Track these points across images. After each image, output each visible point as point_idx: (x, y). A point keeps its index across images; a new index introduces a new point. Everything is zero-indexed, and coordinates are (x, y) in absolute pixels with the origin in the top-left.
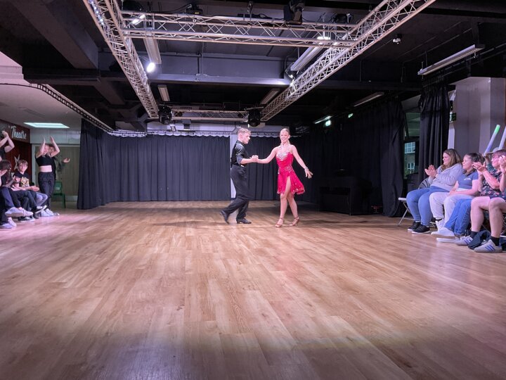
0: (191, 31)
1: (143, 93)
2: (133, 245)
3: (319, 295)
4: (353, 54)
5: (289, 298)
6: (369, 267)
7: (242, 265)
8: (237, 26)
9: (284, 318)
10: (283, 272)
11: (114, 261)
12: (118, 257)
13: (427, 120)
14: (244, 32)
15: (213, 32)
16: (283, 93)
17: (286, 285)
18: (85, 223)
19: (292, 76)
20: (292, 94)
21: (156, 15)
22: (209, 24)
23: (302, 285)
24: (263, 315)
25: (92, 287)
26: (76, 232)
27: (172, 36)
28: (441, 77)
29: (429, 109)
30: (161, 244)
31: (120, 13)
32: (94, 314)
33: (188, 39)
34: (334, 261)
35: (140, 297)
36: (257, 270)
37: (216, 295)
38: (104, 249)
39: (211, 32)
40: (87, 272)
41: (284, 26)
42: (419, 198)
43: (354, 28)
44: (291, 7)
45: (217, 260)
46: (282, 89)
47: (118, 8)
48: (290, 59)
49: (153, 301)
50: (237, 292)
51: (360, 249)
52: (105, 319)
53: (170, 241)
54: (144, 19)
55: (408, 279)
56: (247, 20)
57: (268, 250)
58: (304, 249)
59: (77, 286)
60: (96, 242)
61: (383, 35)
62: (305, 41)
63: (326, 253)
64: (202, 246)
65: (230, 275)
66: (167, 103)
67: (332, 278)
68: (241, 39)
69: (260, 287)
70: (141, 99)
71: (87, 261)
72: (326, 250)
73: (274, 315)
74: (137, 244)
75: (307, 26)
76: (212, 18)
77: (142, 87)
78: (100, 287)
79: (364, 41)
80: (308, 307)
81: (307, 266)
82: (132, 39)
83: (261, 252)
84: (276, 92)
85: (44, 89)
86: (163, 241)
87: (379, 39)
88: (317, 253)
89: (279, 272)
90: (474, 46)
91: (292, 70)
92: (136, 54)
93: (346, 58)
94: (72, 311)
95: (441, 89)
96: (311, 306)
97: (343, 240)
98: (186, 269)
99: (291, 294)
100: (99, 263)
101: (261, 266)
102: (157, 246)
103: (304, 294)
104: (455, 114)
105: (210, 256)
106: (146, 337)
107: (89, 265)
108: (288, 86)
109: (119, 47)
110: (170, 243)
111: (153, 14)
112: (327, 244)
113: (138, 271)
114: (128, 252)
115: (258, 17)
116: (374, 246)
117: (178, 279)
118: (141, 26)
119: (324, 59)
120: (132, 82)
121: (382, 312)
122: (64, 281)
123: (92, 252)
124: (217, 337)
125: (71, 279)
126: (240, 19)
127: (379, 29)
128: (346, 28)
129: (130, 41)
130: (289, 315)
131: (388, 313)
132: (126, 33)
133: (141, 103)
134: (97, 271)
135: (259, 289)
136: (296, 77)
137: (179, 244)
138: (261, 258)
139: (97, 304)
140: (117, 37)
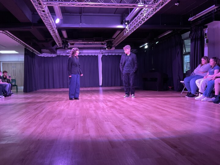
0: (76, 2)
1: (54, 33)
2: (51, 106)
3: (138, 123)
4: (155, 11)
5: (124, 124)
6: (164, 112)
7: (103, 112)
9: (121, 131)
10: (122, 115)
11: (42, 113)
12: (44, 111)
13: (194, 42)
14: (101, 1)
15: (86, 2)
16: (123, 32)
17: (123, 119)
19: (126, 23)
23: (131, 119)
24: (111, 131)
25: (31, 123)
26: (23, 102)
27: (67, 4)
28: (200, 22)
29: (194, 37)
30: (65, 105)
32: (32, 133)
33: (74, 6)
34: (147, 110)
35: (54, 125)
36: (110, 114)
37: (90, 124)
38: (37, 108)
40: (29, 117)
42: (190, 80)
45: (91, 111)
46: (122, 30)
48: (125, 15)
49: (61, 127)
50: (100, 123)
51: (161, 105)
52: (38, 134)
53: (69, 104)
55: (181, 116)
57: (116, 106)
58: (134, 105)
59: (25, 122)
60: (33, 105)
62: (131, 5)
63: (144, 107)
64: (84, 105)
65: (97, 116)
66: (66, 39)
67: (146, 116)
68: (100, 5)
69: (111, 120)
70: (53, 37)
71: (28, 113)
72: (144, 106)
73: (116, 131)
74: (53, 105)
77: (53, 30)
78: (35, 123)
79: (160, 4)
80: (133, 127)
81: (134, 112)
82: (48, 6)
83: (113, 107)
84: (120, 32)
85: (6, 33)
86: (66, 104)
88: (139, 107)
89: (120, 115)
91: (126, 20)
92: (50, 14)
93: (152, 13)
94: (22, 132)
95: (200, 28)
96: (134, 127)
97: (153, 101)
98: (76, 115)
99: (125, 122)
100: (34, 114)
101: (112, 113)
102: (62, 106)
103: (132, 123)
104: (208, 39)
105: (88, 109)
106: (57, 140)
107: (30, 114)
108: (125, 28)
109: (41, 11)
110: (69, 105)
112: (145, 103)
113: (53, 116)
114: (49, 109)
116: (168, 103)
117: (72, 118)
119: (141, 14)
120: (48, 28)
121: (167, 128)
122: (18, 121)
123: (31, 109)
124: (89, 139)
125: (21, 120)
129: (47, 7)
130: (123, 130)
131: (170, 129)
132: (45, 4)
133: (53, 39)
134: (34, 117)
135: (110, 121)
136: (128, 23)
137: (73, 105)
138: (112, 110)
139: (34, 129)
140: (41, 6)
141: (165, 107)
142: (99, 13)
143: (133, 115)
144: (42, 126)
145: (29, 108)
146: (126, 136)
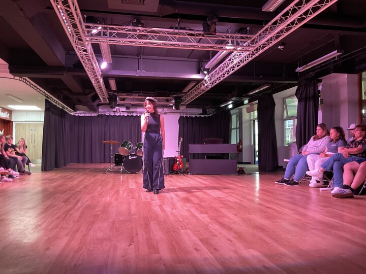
0: (135, 38)
1: (98, 83)
2: (90, 196)
3: (236, 233)
4: (251, 56)
5: (214, 236)
6: (270, 211)
7: (174, 210)
8: (169, 35)
9: (212, 251)
10: (206, 215)
11: (76, 207)
12: (79, 205)
13: (303, 103)
14: (174, 40)
15: (152, 40)
16: (200, 84)
17: (210, 225)
18: (53, 179)
20: (206, 85)
21: (110, 26)
22: (149, 34)
23: (222, 225)
24: (196, 249)
25: (60, 228)
26: (46, 186)
27: (121, 42)
28: (312, 74)
29: (304, 96)
30: (112, 194)
31: (84, 24)
32: (64, 249)
33: (133, 44)
34: (243, 206)
35: (98, 234)
36: (186, 214)
38: (68, 199)
39: (150, 39)
40: (57, 215)
41: (203, 36)
43: (252, 37)
44: (208, 22)
45: (155, 206)
46: (198, 81)
47: (82, 21)
48: (204, 60)
49: (110, 239)
50: (173, 231)
52: (73, 253)
53: (118, 192)
54: (101, 29)
55: (300, 220)
56: (176, 31)
57: (192, 198)
58: (219, 198)
59: (51, 227)
60: (62, 193)
61: (274, 43)
62: (218, 46)
63: (236, 200)
64: (142, 196)
65: (166, 218)
66: (114, 91)
67: (244, 219)
68: (172, 45)
69: (190, 227)
70: (96, 88)
71: (55, 208)
72: (236, 198)
73: (204, 249)
74: (94, 194)
75: (219, 36)
76: (150, 29)
77: (98, 79)
78: (67, 228)
79: (260, 46)
80: (230, 242)
81: (223, 210)
82: (92, 44)
83: (187, 200)
84: (194, 84)
85: (24, 81)
86: (112, 192)
87: (271, 45)
88: (229, 201)
89: (203, 215)
90: (336, 51)
91: (206, 68)
92: (94, 55)
93: (246, 59)
94: (47, 247)
95: (312, 82)
98: (132, 213)
99: (214, 232)
100: (65, 210)
101: (189, 210)
102: (108, 196)
103: (224, 232)
104: (322, 99)
105: (149, 203)
107: (57, 211)
108: (203, 79)
109: (81, 49)
110: (118, 194)
111: (108, 26)
112: (236, 194)
113: (95, 215)
114: (87, 201)
115: (184, 29)
116: (270, 195)
117: (127, 221)
118: (99, 34)
119: (230, 60)
120: (89, 76)
121: (286, 245)
123: (59, 201)
124: (162, 267)
125: (44, 222)
126: (172, 30)
127: (271, 38)
128: (247, 37)
129: (90, 45)
130: (215, 249)
131: (291, 246)
132: (88, 39)
133: (96, 91)
134: (64, 215)
135: (189, 229)
136: (209, 73)
137: (125, 195)
138: (188, 205)
139: (66, 241)
140: (81, 42)
141: (269, 201)
142: (165, 56)
143: (224, 217)
144: (78, 236)
145: (55, 198)
146: (222, 262)
